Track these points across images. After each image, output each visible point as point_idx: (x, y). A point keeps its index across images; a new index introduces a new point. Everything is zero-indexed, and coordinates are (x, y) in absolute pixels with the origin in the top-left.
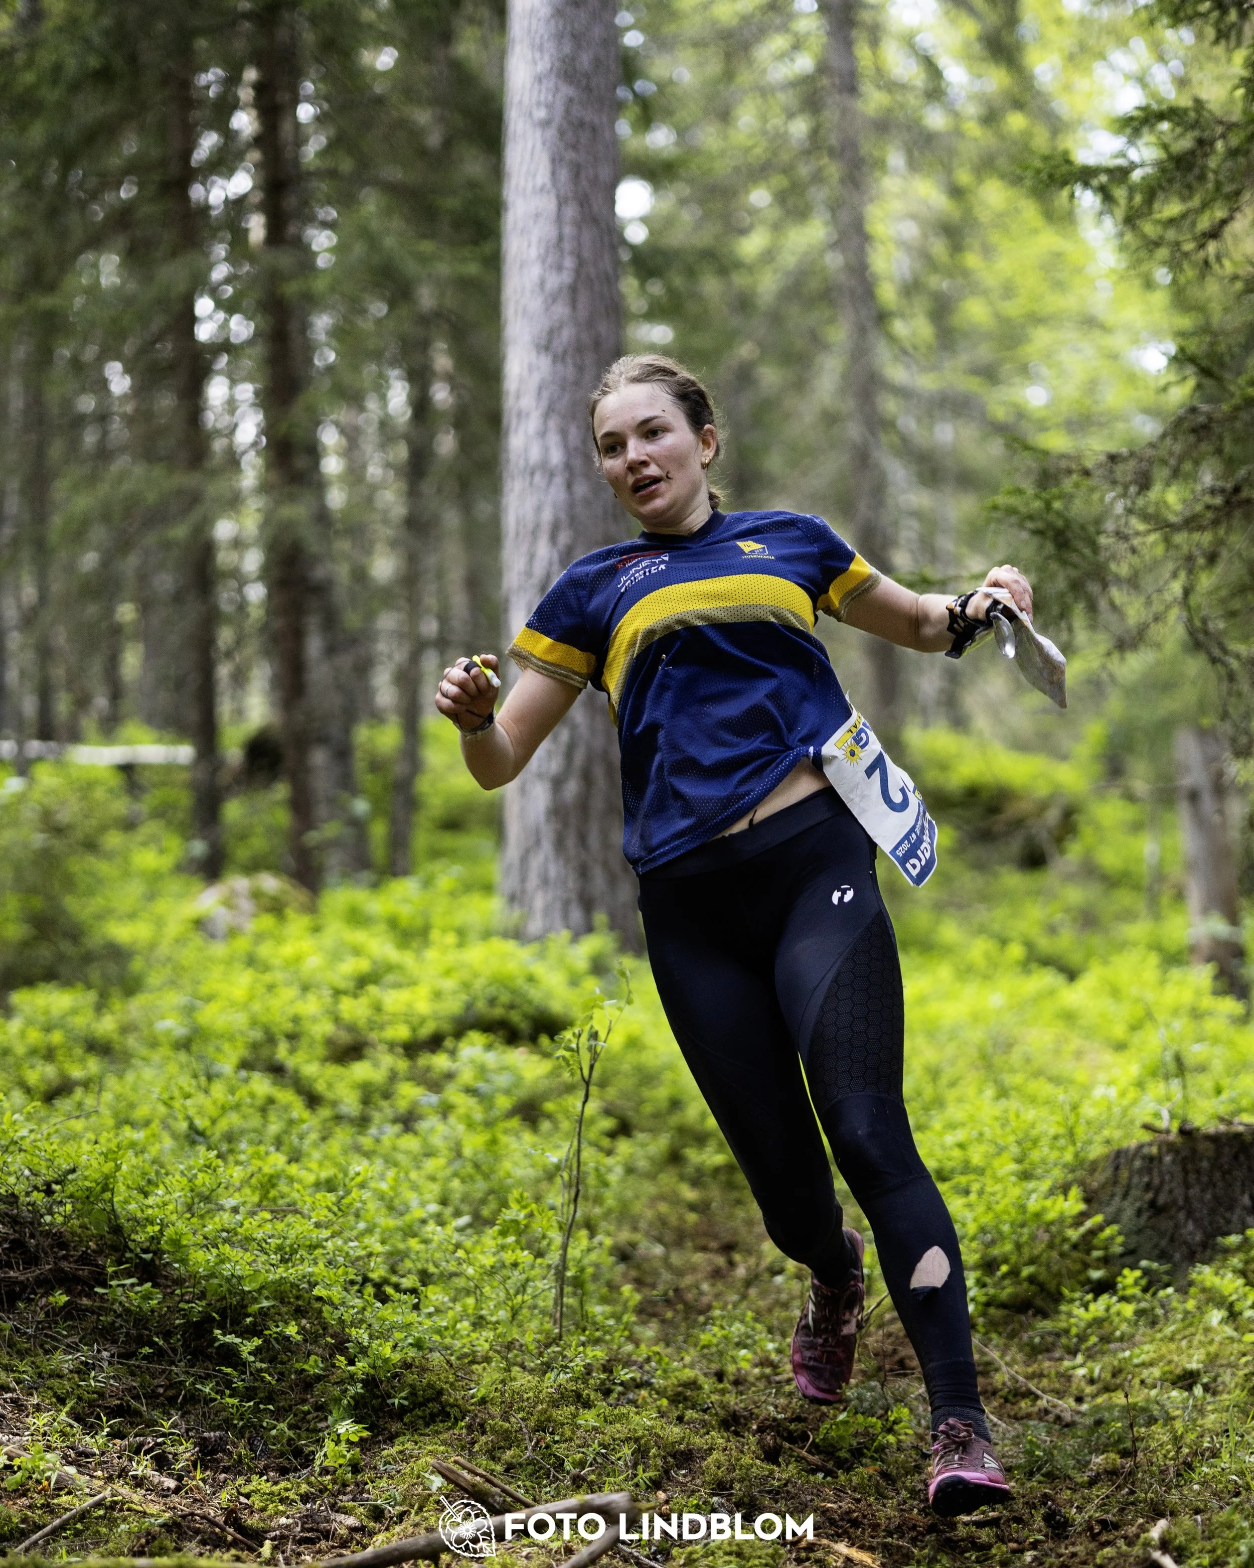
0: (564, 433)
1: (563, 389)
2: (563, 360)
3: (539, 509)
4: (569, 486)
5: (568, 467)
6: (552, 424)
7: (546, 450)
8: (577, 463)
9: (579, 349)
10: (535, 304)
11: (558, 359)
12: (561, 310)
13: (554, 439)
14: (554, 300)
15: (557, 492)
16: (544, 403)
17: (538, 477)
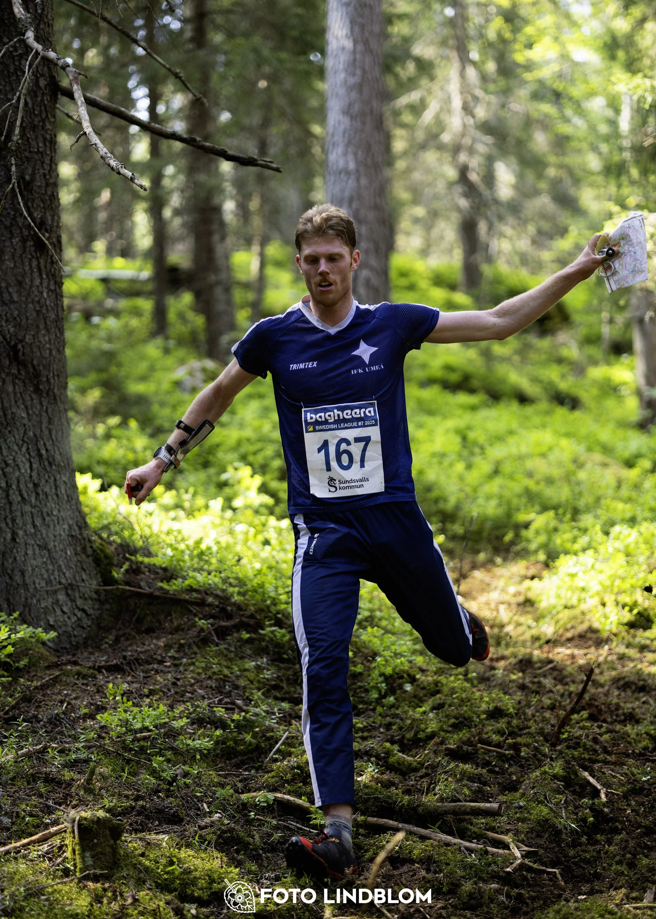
0: (355, 154)
1: (356, 133)
2: (356, 120)
3: (343, 191)
4: (358, 180)
5: (357, 171)
6: (349, 150)
7: (347, 162)
8: (362, 169)
9: (363, 114)
10: (342, 91)
11: (352, 118)
12: (354, 95)
13: (350, 157)
14: (351, 90)
15: (352, 183)
16: (346, 140)
17: (342, 175)
